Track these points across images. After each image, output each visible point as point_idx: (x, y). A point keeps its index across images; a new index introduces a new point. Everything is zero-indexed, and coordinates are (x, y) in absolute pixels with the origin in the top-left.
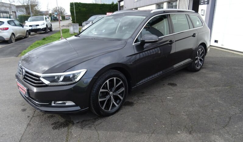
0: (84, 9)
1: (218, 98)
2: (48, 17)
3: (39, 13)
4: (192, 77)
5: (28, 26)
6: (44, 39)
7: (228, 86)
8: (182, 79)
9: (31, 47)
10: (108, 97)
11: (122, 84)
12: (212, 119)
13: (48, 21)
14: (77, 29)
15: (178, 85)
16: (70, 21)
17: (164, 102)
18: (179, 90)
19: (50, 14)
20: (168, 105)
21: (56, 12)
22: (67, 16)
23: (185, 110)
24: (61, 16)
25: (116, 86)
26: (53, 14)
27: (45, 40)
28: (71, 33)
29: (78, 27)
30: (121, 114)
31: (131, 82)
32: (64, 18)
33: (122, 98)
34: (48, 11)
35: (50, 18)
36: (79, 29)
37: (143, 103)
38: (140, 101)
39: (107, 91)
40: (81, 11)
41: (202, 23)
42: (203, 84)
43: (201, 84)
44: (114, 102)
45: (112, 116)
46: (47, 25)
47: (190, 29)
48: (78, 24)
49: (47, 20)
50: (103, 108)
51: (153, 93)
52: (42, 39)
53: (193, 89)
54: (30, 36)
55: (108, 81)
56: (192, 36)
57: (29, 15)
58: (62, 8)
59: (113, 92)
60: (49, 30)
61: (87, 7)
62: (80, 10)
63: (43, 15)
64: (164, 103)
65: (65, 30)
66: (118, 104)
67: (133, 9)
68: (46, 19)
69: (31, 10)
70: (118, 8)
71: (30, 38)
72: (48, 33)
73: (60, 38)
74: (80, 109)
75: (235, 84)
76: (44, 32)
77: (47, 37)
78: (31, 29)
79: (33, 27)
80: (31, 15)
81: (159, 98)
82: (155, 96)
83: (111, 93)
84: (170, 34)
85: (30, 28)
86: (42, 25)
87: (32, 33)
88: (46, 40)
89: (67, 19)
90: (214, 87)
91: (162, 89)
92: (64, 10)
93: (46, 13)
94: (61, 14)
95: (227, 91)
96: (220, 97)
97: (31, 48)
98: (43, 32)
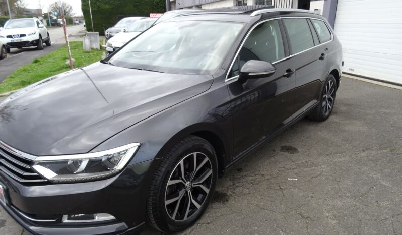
0: (107, 6)
1: (379, 175)
2: (42, 21)
3: (25, 13)
4: (319, 133)
5: (6, 37)
6: (36, 61)
7: (386, 149)
8: (304, 137)
9: (12, 77)
10: (182, 193)
11: (208, 162)
12: (385, 224)
13: (42, 27)
14: (97, 41)
15: (299, 150)
16: (81, 27)
17: (284, 189)
18: (304, 161)
19: (45, 14)
20: (293, 196)
21: (56, 11)
22: (76, 17)
23: (327, 205)
24: (66, 18)
25: (196, 169)
26: (51, 15)
27: (38, 63)
28: (86, 50)
29: (99, 38)
30: (208, 223)
31: (223, 156)
32: (70, 22)
33: (207, 191)
34: (41, 10)
35: (45, 21)
36: (100, 41)
37: (245, 194)
38: (238, 189)
39: (181, 182)
40: (102, 9)
41: (331, 34)
42: (343, 147)
43: (340, 147)
44: (193, 201)
45: (190, 230)
46: (40, 35)
47: (314, 45)
48: (98, 33)
49: (40, 26)
50: (173, 218)
51: (259, 169)
52: (33, 61)
53: (328, 157)
54: (8, 56)
55: (181, 162)
56: (320, 59)
57: (6, 17)
58: (66, 4)
59: (192, 182)
60: (44, 44)
61: (111, 3)
62: (99, 8)
63: (32, 17)
64: (284, 192)
65: (75, 44)
66: (200, 203)
67: (194, 8)
68: (38, 23)
69: (10, 7)
70: (165, 4)
71: (8, 58)
72: (42, 49)
73: (66, 58)
74: (127, 227)
75: (397, 143)
76: (36, 47)
77: (42, 58)
78: (10, 42)
79: (15, 39)
80: (10, 15)
81: (272, 180)
82: (263, 175)
83: (187, 184)
84: (285, 57)
85: (9, 40)
86: (30, 35)
87: (12, 50)
88: (41, 64)
89: (75, 24)
90: (364, 151)
91: (272, 159)
92: (71, 8)
93: (37, 13)
94: (65, 14)
95: (389, 158)
96: (381, 173)
97: (12, 79)
98: (33, 47)
